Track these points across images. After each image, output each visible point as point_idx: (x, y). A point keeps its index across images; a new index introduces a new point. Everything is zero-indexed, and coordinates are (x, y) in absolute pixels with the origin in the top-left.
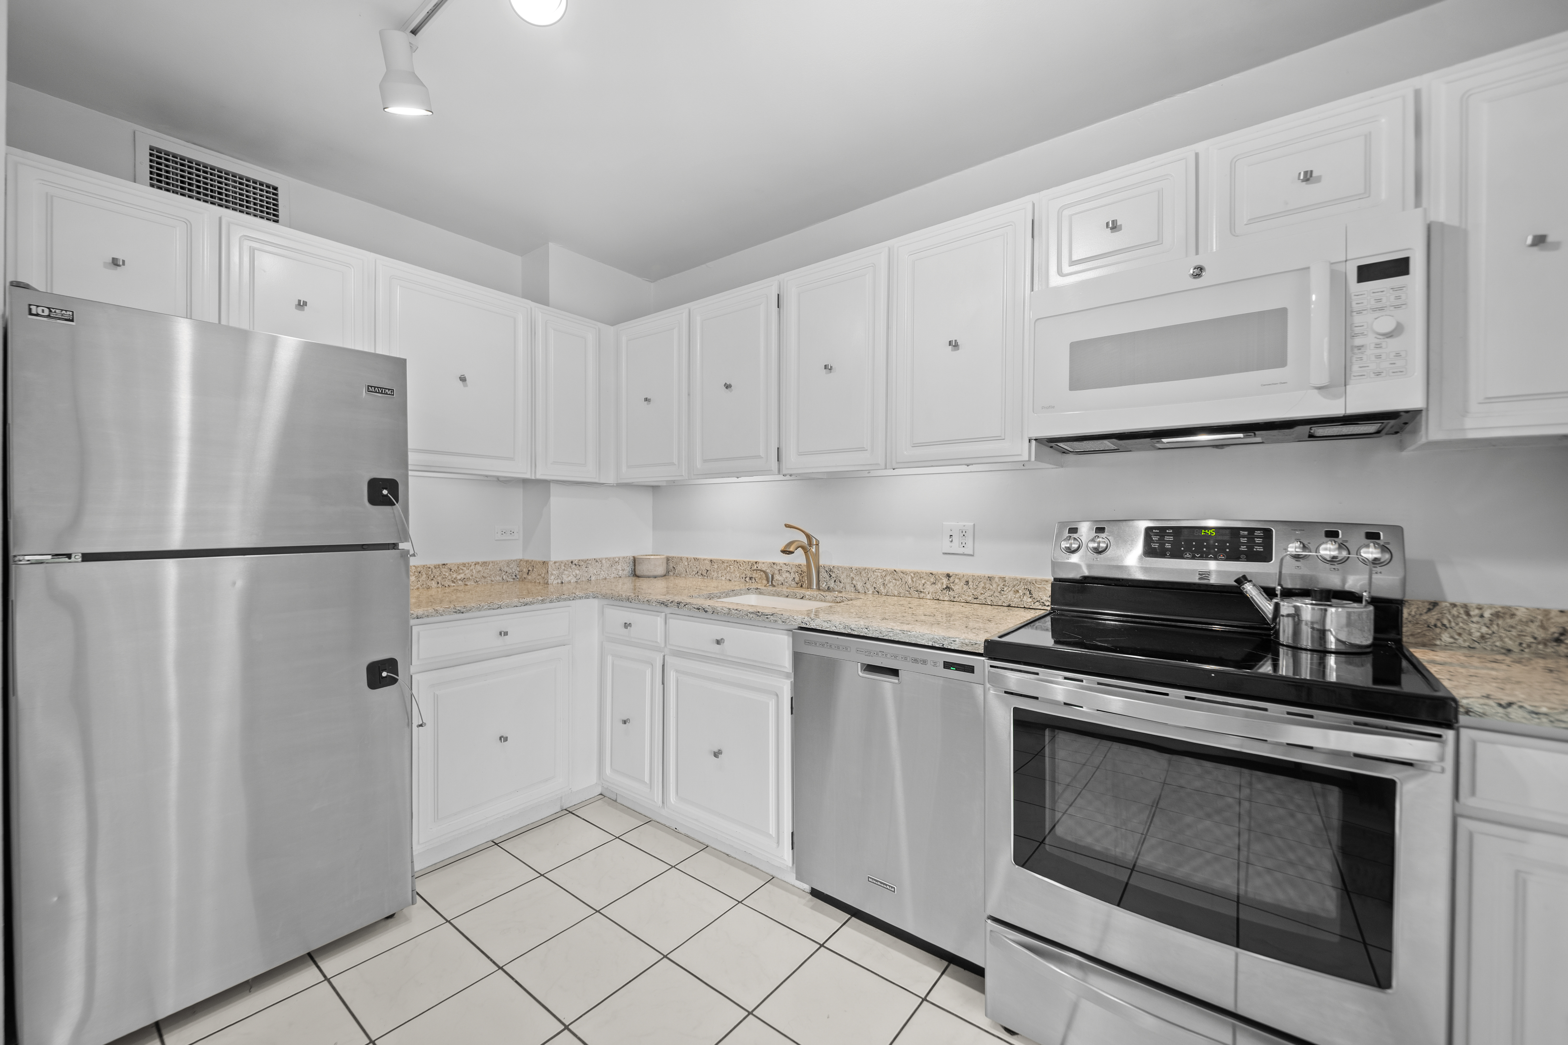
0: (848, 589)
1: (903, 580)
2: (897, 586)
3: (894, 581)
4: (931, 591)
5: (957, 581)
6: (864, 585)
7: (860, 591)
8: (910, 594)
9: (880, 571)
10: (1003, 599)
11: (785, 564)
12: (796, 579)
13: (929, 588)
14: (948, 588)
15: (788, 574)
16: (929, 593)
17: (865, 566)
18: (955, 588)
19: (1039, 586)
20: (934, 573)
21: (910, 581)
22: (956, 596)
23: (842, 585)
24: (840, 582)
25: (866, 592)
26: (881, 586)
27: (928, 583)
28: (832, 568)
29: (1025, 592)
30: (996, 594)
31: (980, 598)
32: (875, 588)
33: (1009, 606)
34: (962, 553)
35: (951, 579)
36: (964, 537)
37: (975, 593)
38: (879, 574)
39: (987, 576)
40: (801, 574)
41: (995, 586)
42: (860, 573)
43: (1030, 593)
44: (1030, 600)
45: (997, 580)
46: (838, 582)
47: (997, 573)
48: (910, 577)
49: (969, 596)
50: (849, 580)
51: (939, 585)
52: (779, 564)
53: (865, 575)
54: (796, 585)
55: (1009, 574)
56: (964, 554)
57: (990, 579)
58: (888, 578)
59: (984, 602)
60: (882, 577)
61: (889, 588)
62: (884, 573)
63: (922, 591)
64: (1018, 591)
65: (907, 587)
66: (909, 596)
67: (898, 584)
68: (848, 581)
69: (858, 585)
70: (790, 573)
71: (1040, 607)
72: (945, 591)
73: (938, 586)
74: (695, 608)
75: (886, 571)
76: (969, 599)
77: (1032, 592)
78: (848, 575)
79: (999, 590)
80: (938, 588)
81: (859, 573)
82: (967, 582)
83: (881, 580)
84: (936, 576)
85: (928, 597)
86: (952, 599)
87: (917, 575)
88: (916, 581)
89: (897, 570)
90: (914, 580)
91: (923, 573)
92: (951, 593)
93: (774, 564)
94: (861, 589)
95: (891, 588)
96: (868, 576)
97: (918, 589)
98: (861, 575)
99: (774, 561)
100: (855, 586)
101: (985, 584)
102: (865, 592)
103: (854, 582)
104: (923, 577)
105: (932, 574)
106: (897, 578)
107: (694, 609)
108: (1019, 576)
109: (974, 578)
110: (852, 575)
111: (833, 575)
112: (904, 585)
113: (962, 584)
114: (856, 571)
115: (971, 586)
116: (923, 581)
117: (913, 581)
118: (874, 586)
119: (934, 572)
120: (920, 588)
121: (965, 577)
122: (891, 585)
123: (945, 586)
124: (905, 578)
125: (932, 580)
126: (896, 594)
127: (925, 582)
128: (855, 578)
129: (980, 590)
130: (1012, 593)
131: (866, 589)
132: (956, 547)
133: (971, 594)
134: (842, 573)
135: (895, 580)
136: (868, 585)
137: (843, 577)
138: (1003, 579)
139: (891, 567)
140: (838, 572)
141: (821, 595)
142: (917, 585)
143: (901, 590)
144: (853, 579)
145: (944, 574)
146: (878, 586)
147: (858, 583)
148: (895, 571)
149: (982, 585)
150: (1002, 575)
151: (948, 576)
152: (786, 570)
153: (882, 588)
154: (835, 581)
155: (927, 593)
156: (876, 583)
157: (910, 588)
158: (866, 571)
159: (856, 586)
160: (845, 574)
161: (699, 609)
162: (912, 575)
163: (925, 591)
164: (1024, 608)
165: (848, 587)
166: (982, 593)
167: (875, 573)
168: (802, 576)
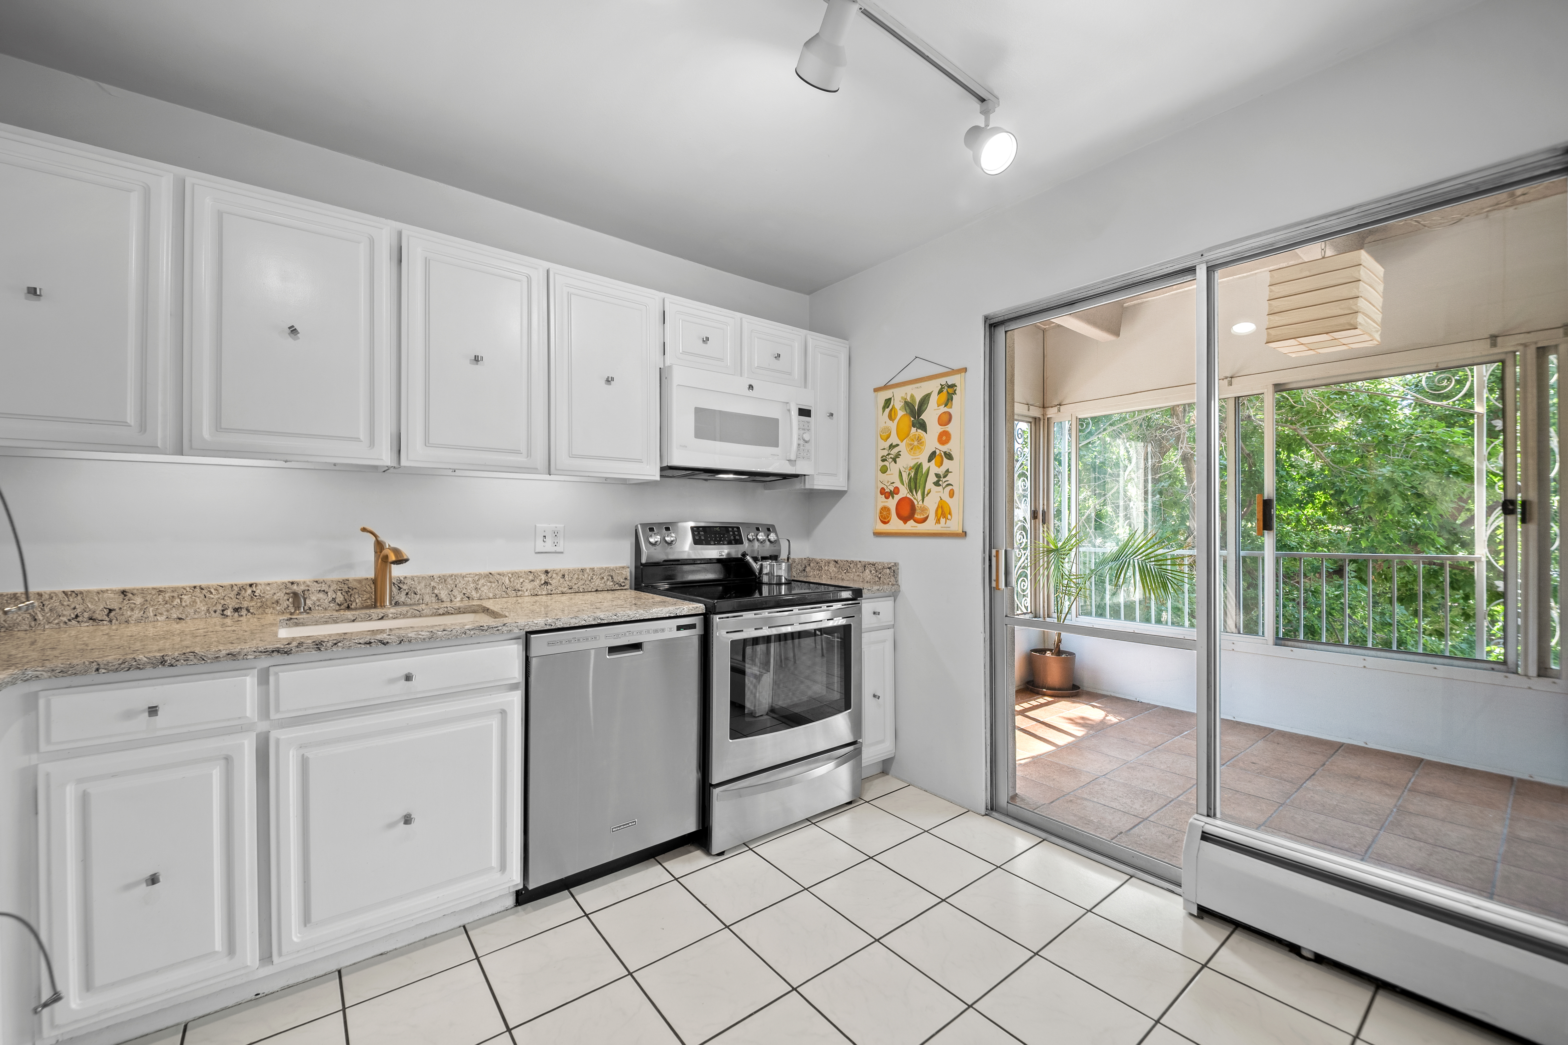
0: (428, 600)
1: (499, 582)
2: (493, 588)
3: (489, 584)
4: (529, 588)
5: (554, 575)
6: (450, 593)
7: (444, 600)
8: (507, 594)
9: (472, 576)
10: (592, 586)
11: (316, 582)
12: (337, 601)
13: (528, 585)
14: (546, 583)
15: (321, 595)
16: (527, 590)
17: (451, 572)
18: (553, 582)
19: (619, 572)
20: (532, 571)
21: (507, 581)
22: (554, 589)
23: (418, 597)
24: (416, 594)
25: (453, 599)
26: (473, 591)
27: (526, 581)
28: (402, 579)
29: (608, 577)
30: (587, 582)
31: (574, 587)
32: (464, 594)
33: (597, 591)
34: (554, 551)
35: (549, 575)
36: (556, 538)
37: (570, 584)
38: (470, 579)
39: (580, 569)
40: (347, 592)
41: (586, 576)
42: (445, 581)
43: (612, 578)
44: (612, 583)
45: (588, 571)
46: (413, 594)
47: (587, 566)
48: (507, 578)
49: (565, 587)
50: (429, 590)
51: (538, 581)
52: (305, 582)
53: (451, 582)
54: (338, 606)
55: (596, 565)
56: (556, 552)
57: (583, 570)
58: (481, 582)
59: (577, 591)
60: (474, 582)
61: (483, 591)
62: (477, 578)
63: (520, 589)
64: (603, 578)
65: (504, 587)
66: (506, 596)
67: (493, 586)
68: (427, 591)
69: (442, 594)
70: (327, 593)
71: (618, 588)
72: (543, 587)
73: (537, 583)
74: (360, 643)
75: (480, 575)
76: (565, 590)
77: (614, 577)
78: (428, 584)
79: (590, 578)
80: (536, 584)
81: (443, 580)
82: (564, 576)
83: (472, 585)
84: (535, 574)
85: (526, 594)
86: (550, 592)
87: (516, 575)
88: (513, 581)
89: (492, 573)
90: (512, 580)
91: (521, 572)
92: (549, 587)
93: (292, 583)
94: (446, 598)
95: (485, 591)
96: (456, 583)
97: (516, 588)
98: (446, 582)
99: (291, 580)
100: (437, 596)
101: (578, 575)
102: (451, 600)
103: (436, 591)
104: (521, 577)
105: (531, 572)
106: (492, 581)
107: (359, 646)
108: (604, 566)
109: (569, 571)
110: (433, 584)
111: (405, 587)
112: (500, 586)
113: (559, 578)
114: (439, 579)
115: (567, 579)
116: (521, 580)
117: (510, 581)
118: (464, 592)
119: (533, 569)
120: (518, 587)
121: (562, 572)
122: (485, 589)
123: (543, 582)
124: (502, 579)
125: (531, 578)
126: (491, 595)
127: (524, 581)
128: (437, 587)
129: (574, 581)
130: (599, 579)
131: (452, 596)
132: (549, 546)
133: (566, 585)
134: (419, 583)
135: (491, 582)
136: (455, 592)
137: (419, 588)
138: (593, 570)
139: (484, 570)
140: (413, 583)
141: (413, 611)
142: (515, 584)
143: (497, 592)
144: (434, 588)
145: (542, 571)
146: (469, 591)
147: (441, 592)
148: (490, 574)
149: (576, 576)
150: (592, 566)
151: (547, 572)
152: (319, 589)
153: (474, 593)
154: (407, 594)
155: (525, 590)
156: (466, 589)
157: (507, 588)
158: (453, 577)
159: (439, 595)
160: (423, 585)
161: (370, 643)
162: (510, 575)
163: (522, 589)
164: (608, 590)
165: (427, 599)
166: (575, 584)
167: (465, 579)
168: (349, 594)
